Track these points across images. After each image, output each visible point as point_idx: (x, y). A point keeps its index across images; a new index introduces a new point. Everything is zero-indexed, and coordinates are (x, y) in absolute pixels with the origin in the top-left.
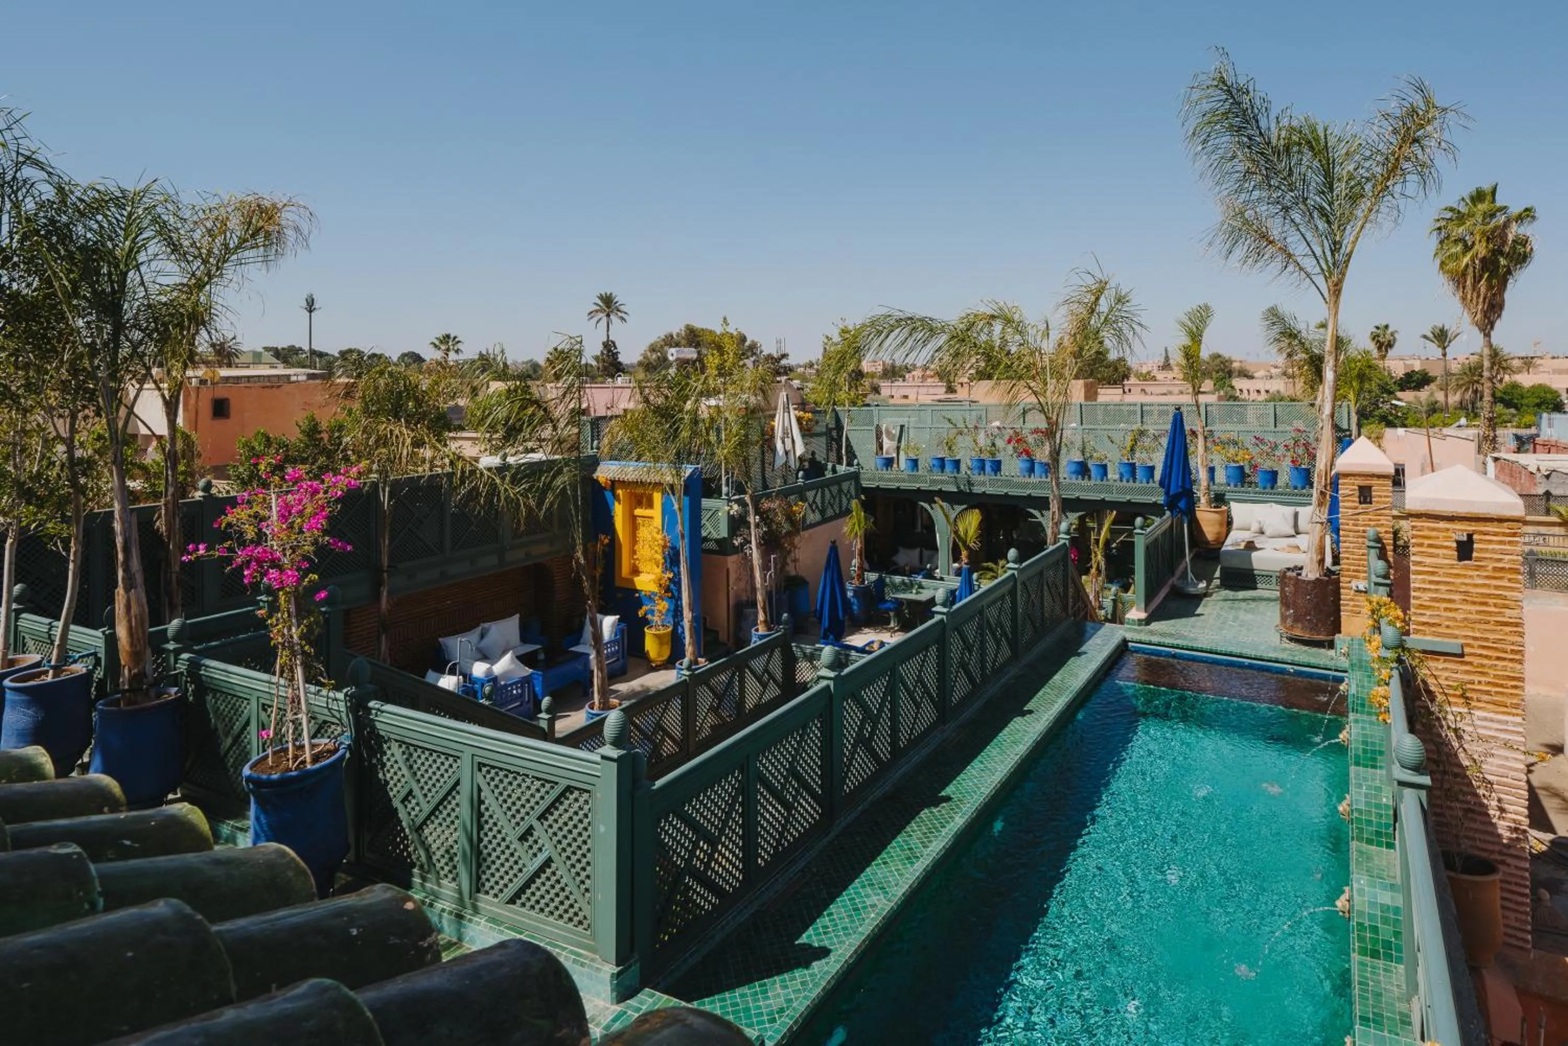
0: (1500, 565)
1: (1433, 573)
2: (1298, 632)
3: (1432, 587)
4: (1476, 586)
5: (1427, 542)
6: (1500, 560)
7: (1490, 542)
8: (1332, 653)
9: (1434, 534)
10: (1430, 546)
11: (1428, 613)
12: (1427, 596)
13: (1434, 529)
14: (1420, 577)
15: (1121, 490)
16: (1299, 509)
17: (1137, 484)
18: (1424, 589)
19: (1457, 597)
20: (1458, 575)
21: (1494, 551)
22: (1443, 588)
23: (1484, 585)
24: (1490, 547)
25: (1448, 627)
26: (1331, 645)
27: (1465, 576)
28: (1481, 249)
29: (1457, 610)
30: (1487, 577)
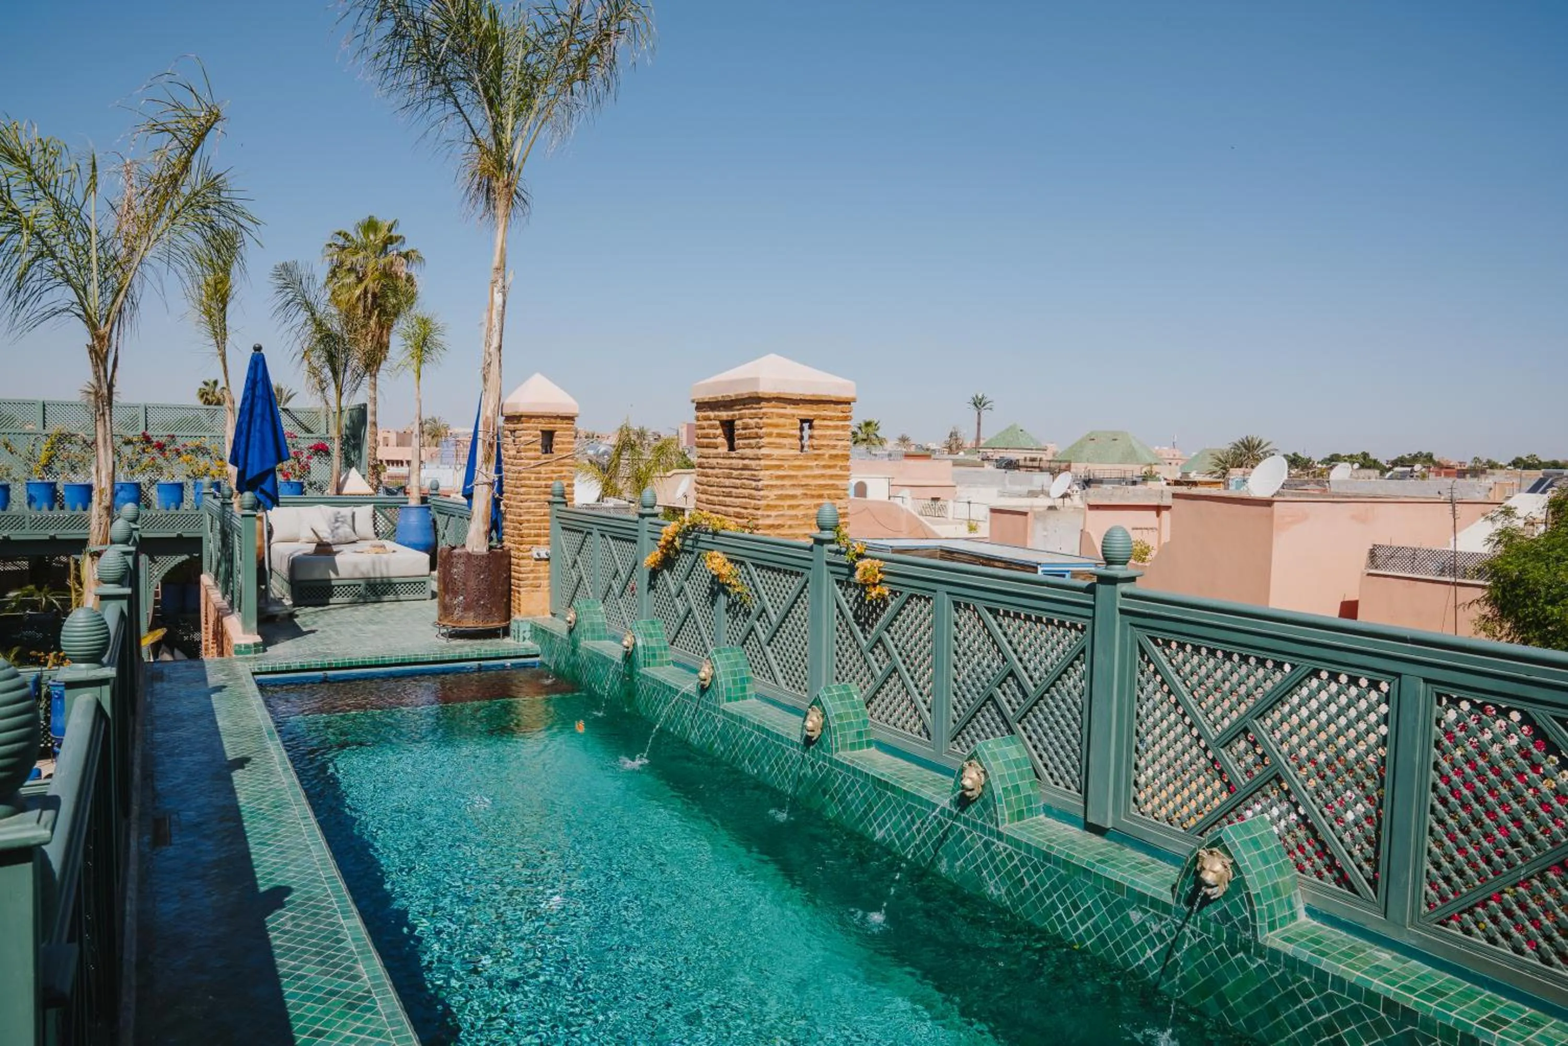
0: (834, 452)
1: (779, 467)
2: (470, 622)
3: (779, 482)
4: (815, 477)
5: (775, 431)
6: (834, 447)
7: (828, 427)
8: (507, 640)
9: (782, 421)
10: (779, 435)
11: (773, 513)
12: (773, 493)
13: (782, 416)
14: (768, 473)
15: (37, 524)
16: (356, 509)
17: (66, 513)
18: (772, 486)
19: (798, 492)
20: (800, 467)
21: (830, 437)
22: (787, 482)
23: (823, 476)
24: (828, 432)
25: (790, 527)
26: (506, 632)
27: (806, 467)
28: (371, 284)
29: (798, 506)
30: (824, 467)
